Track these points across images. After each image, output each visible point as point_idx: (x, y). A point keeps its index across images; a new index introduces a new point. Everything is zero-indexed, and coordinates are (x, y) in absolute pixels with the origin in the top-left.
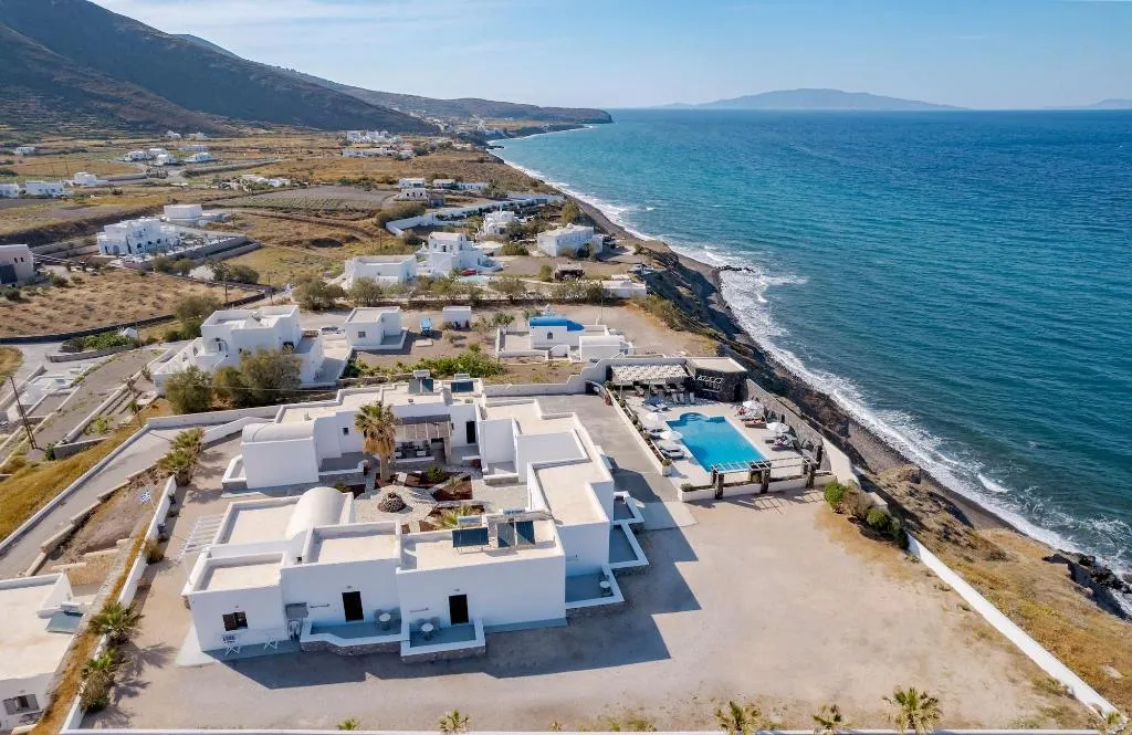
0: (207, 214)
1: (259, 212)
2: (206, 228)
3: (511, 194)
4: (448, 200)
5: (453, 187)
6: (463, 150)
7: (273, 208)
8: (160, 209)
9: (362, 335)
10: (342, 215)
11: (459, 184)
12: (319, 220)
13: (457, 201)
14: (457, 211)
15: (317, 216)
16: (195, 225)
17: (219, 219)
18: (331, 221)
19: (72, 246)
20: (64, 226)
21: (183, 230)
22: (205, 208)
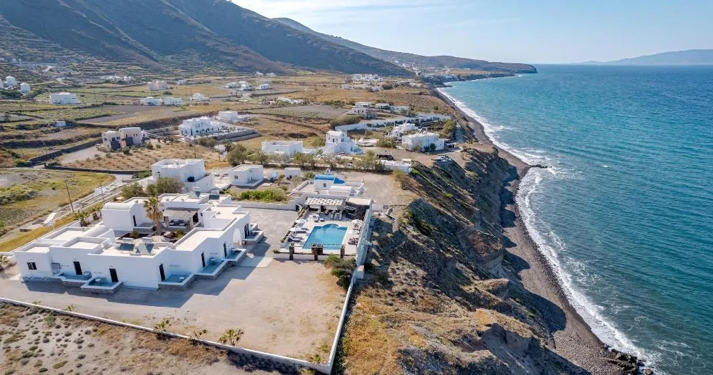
0: (240, 117)
1: (269, 117)
2: (236, 124)
3: (420, 114)
4: (379, 115)
5: (387, 108)
6: (415, 87)
7: (278, 115)
8: (217, 113)
9: (236, 177)
10: (313, 121)
11: (391, 107)
12: (299, 123)
13: (385, 116)
14: (380, 122)
15: (299, 121)
16: (231, 123)
17: (245, 120)
18: (307, 124)
19: (167, 130)
20: (167, 120)
21: (225, 124)
22: (239, 113)
